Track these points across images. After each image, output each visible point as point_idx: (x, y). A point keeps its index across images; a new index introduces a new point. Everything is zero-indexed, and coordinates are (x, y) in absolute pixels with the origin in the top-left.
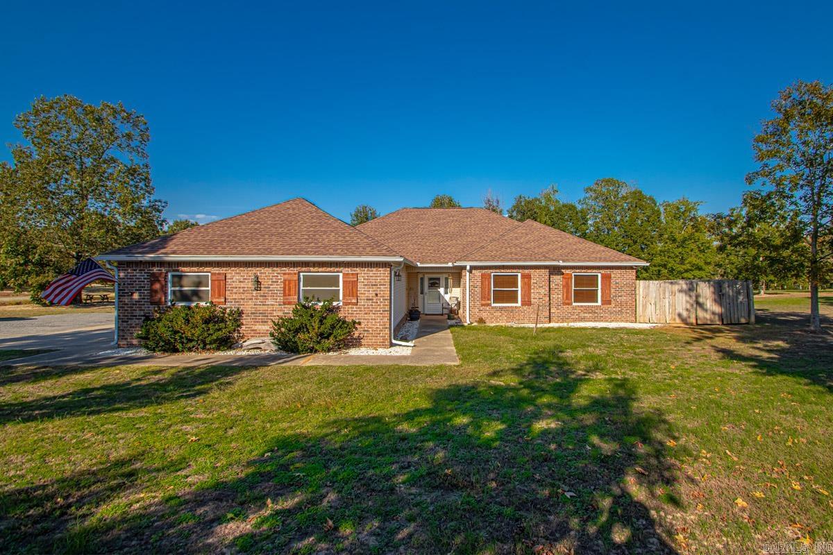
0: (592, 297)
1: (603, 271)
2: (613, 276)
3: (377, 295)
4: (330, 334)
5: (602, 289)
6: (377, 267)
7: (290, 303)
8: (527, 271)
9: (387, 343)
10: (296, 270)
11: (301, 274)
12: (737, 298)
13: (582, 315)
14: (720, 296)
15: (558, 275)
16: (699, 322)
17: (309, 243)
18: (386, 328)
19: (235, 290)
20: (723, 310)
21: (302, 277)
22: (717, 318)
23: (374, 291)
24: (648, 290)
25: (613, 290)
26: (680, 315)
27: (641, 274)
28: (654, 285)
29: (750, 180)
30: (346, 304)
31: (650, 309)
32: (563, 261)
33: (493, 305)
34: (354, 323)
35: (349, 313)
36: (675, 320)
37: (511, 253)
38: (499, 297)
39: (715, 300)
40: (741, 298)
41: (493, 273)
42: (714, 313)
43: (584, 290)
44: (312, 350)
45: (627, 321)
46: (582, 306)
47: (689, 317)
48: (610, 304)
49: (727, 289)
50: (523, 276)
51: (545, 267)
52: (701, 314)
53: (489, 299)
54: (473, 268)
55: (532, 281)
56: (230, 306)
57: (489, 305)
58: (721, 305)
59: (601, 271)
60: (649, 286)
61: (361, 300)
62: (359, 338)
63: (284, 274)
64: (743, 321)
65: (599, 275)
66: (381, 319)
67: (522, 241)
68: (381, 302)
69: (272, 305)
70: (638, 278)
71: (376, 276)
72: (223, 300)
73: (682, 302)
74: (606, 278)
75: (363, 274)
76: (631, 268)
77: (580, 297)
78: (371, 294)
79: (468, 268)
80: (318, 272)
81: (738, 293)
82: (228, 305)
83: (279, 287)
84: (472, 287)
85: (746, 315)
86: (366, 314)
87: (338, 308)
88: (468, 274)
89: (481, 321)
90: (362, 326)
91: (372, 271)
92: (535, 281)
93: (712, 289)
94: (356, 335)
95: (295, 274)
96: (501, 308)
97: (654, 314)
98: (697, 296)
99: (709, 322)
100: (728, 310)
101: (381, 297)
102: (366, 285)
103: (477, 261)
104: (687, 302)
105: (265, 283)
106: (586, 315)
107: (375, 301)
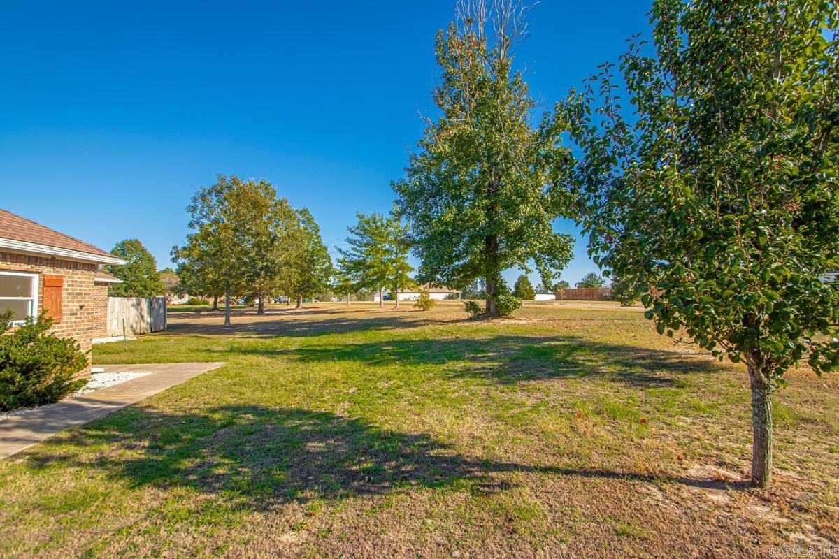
3: (81, 307)
12: (159, 311)
14: (151, 310)
16: (141, 332)
20: (152, 320)
22: (149, 326)
23: (79, 302)
26: (132, 327)
31: (115, 322)
36: (129, 331)
39: (148, 313)
42: (148, 323)
45: (100, 337)
47: (136, 328)
49: (154, 304)
52: (142, 325)
58: (151, 316)
66: (84, 340)
70: (109, 295)
71: (81, 282)
73: (133, 315)
78: (75, 307)
80: (9, 270)
81: (160, 307)
91: (77, 274)
93: (147, 304)
97: (117, 327)
98: (141, 310)
99: (145, 331)
100: (155, 320)
101: (85, 310)
102: (70, 294)
104: (136, 315)
107: (78, 316)
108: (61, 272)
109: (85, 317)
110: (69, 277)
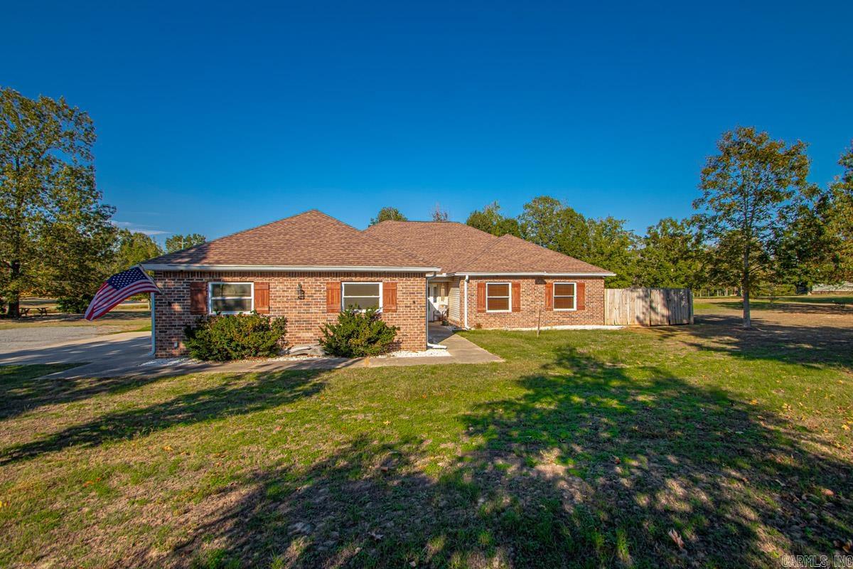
0: (568, 303)
2: (586, 285)
3: (414, 302)
4: (378, 339)
5: (577, 296)
6: (414, 277)
7: (333, 311)
8: (516, 281)
9: (424, 346)
10: (338, 280)
11: (343, 283)
12: (681, 303)
13: (561, 319)
14: (668, 302)
15: (541, 284)
16: (652, 324)
17: (349, 254)
18: (422, 332)
19: (278, 299)
20: (670, 313)
21: (343, 286)
22: (665, 319)
23: (412, 299)
24: (614, 296)
25: (586, 298)
26: (638, 318)
27: (609, 283)
28: (618, 292)
29: (696, 205)
30: (386, 311)
31: (616, 313)
32: (547, 272)
33: (488, 311)
34: (394, 328)
35: (389, 320)
36: (634, 322)
37: (502, 265)
38: (494, 304)
39: (664, 305)
40: (683, 302)
41: (487, 282)
42: (663, 316)
43: (562, 298)
44: (363, 355)
45: (597, 324)
46: (560, 312)
47: (645, 320)
48: (584, 309)
49: (673, 295)
50: (514, 286)
51: (532, 277)
52: (654, 316)
53: (485, 306)
54: (471, 278)
55: (521, 290)
56: (273, 316)
57: (484, 311)
58: (668, 309)
59: (577, 281)
60: (614, 294)
61: (400, 307)
62: (398, 343)
63: (328, 283)
64: (685, 322)
65: (575, 284)
66: (419, 325)
67: (507, 253)
68: (419, 309)
69: (316, 313)
70: (605, 287)
72: (267, 309)
73: (639, 307)
74: (581, 286)
75: (401, 284)
76: (601, 278)
77: (559, 303)
78: (409, 302)
79: (467, 278)
80: (360, 281)
81: (681, 299)
82: (272, 313)
83: (321, 296)
84: (470, 295)
85: (687, 317)
86: (405, 320)
87: (379, 314)
88: (466, 283)
89: (479, 326)
90: (402, 331)
91: (410, 280)
92: (524, 290)
93: (662, 295)
94: (396, 339)
95: (338, 283)
96: (495, 314)
97: (618, 317)
98: (651, 302)
99: (659, 324)
100: (674, 313)
101: (418, 304)
102: (404, 293)
103: (474, 271)
104: (643, 306)
105: (308, 291)
106: (564, 319)
108: (396, 280)
110: (403, 283)
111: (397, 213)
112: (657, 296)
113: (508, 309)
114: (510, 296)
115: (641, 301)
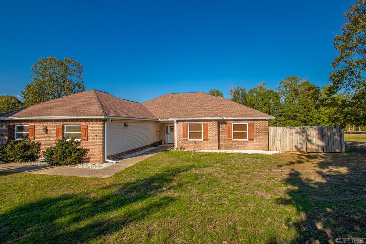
1: (249, 122)
2: (255, 124)
3: (96, 136)
5: (249, 132)
6: (97, 121)
8: (206, 123)
9: (102, 161)
10: (61, 123)
11: (64, 125)
12: (333, 137)
13: (237, 146)
14: (322, 135)
15: (224, 124)
16: (308, 151)
18: (101, 153)
19: (38, 133)
20: (324, 144)
21: (65, 127)
22: (320, 148)
23: (95, 134)
24: (276, 132)
25: (255, 133)
26: (296, 147)
28: (279, 130)
30: (83, 140)
31: (278, 143)
32: (226, 117)
33: (189, 140)
34: (87, 150)
35: (84, 145)
36: (293, 149)
37: (198, 113)
38: (192, 136)
39: (319, 138)
40: (336, 137)
41: (189, 124)
42: (318, 146)
43: (239, 133)
45: (263, 150)
46: (237, 141)
47: (302, 148)
48: (253, 140)
49: (327, 131)
50: (204, 125)
51: (216, 120)
52: (309, 145)
53: (187, 137)
55: (209, 128)
56: (36, 141)
57: (187, 140)
58: (323, 141)
59: (248, 122)
60: (276, 130)
61: (89, 138)
62: (89, 158)
63: (57, 125)
64: (337, 150)
65: (247, 124)
66: (99, 149)
69: (52, 140)
70: (269, 126)
71: (96, 126)
72: (33, 138)
73: (297, 139)
74: (251, 126)
76: (265, 120)
77: (236, 136)
79: (175, 121)
80: (71, 124)
81: (334, 134)
82: (35, 140)
83: (54, 132)
84: (178, 131)
85: (339, 147)
86: (92, 145)
87: (80, 142)
88: (176, 124)
90: (90, 152)
91: (95, 123)
92: (210, 128)
93: (317, 132)
94: (87, 157)
95: (61, 125)
96: (193, 142)
97: (279, 146)
98: (307, 136)
99: (315, 151)
100: (327, 144)
101: (98, 137)
102: (92, 131)
103: (179, 117)
104: (301, 139)
105: (50, 129)
106: (240, 146)
107: (96, 139)
108: (88, 123)
109: (99, 140)
110: (91, 125)
111: (218, 91)
112: (313, 133)
113: (201, 139)
114: (202, 132)
115: (298, 135)
